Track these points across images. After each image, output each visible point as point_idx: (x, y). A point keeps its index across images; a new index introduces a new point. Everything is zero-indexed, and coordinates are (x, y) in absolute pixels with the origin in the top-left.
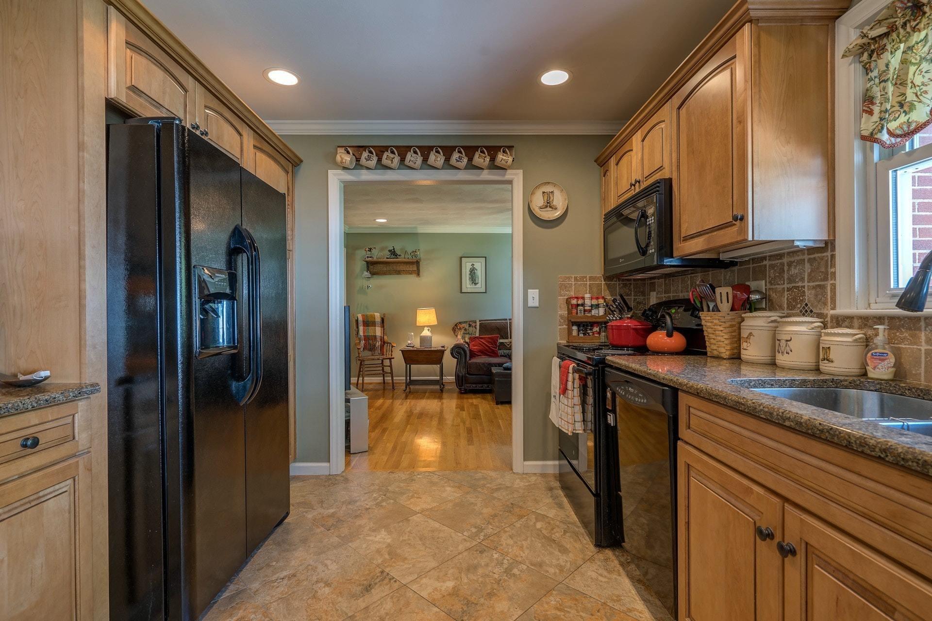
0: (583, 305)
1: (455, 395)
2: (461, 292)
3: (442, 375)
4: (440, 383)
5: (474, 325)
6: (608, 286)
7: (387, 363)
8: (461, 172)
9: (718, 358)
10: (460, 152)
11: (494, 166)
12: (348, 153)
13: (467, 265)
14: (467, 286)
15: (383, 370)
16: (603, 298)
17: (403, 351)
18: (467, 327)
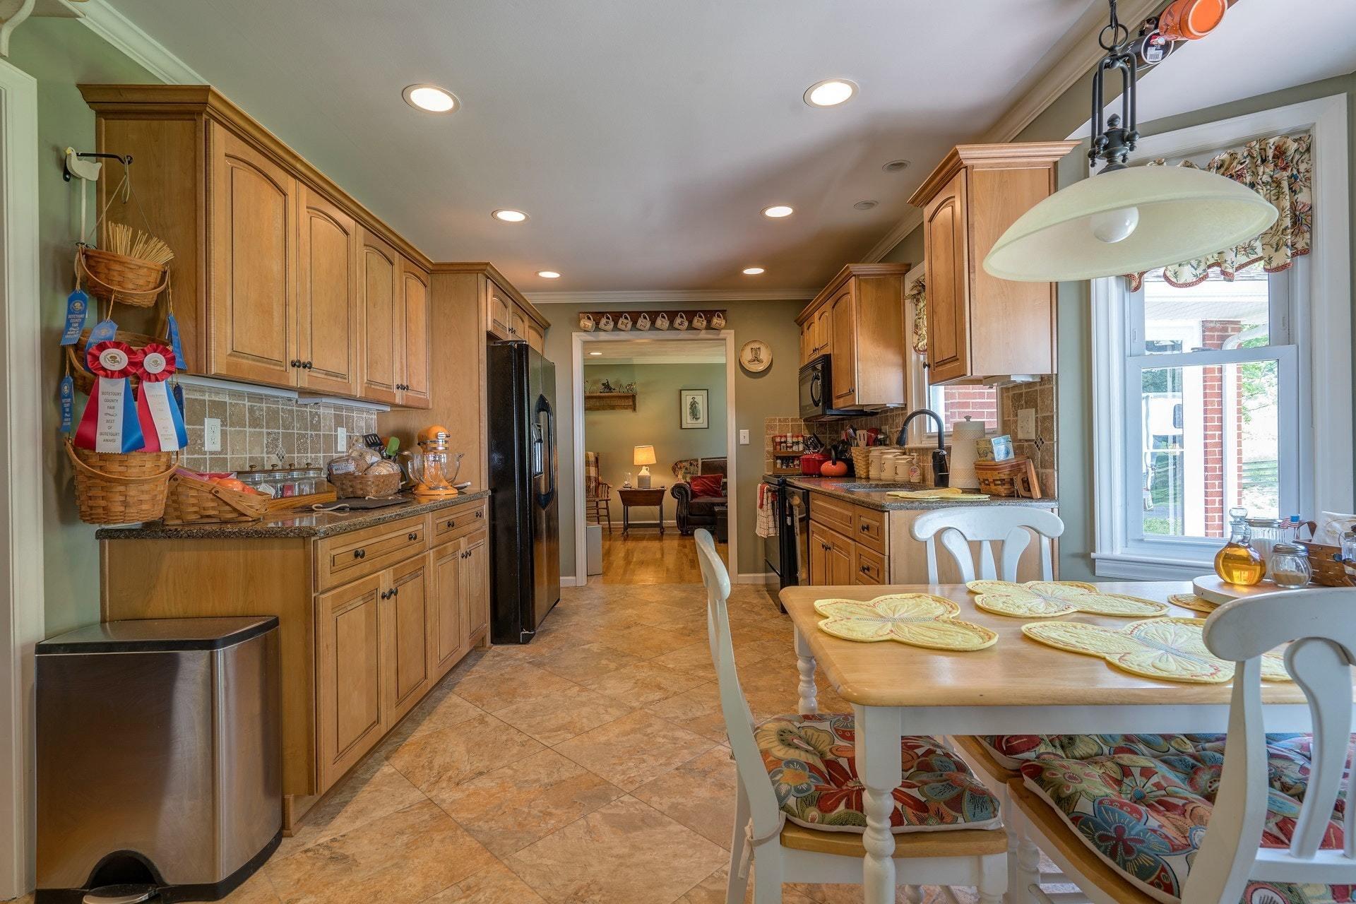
0: (785, 442)
1: (677, 537)
2: (681, 428)
3: (661, 518)
4: (660, 526)
5: (695, 464)
6: (807, 426)
7: (603, 504)
8: (682, 333)
9: (861, 478)
10: (682, 317)
11: (709, 327)
12: (589, 318)
13: (687, 399)
14: (688, 421)
15: (598, 513)
16: (802, 436)
17: (621, 492)
18: (688, 466)
